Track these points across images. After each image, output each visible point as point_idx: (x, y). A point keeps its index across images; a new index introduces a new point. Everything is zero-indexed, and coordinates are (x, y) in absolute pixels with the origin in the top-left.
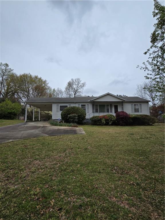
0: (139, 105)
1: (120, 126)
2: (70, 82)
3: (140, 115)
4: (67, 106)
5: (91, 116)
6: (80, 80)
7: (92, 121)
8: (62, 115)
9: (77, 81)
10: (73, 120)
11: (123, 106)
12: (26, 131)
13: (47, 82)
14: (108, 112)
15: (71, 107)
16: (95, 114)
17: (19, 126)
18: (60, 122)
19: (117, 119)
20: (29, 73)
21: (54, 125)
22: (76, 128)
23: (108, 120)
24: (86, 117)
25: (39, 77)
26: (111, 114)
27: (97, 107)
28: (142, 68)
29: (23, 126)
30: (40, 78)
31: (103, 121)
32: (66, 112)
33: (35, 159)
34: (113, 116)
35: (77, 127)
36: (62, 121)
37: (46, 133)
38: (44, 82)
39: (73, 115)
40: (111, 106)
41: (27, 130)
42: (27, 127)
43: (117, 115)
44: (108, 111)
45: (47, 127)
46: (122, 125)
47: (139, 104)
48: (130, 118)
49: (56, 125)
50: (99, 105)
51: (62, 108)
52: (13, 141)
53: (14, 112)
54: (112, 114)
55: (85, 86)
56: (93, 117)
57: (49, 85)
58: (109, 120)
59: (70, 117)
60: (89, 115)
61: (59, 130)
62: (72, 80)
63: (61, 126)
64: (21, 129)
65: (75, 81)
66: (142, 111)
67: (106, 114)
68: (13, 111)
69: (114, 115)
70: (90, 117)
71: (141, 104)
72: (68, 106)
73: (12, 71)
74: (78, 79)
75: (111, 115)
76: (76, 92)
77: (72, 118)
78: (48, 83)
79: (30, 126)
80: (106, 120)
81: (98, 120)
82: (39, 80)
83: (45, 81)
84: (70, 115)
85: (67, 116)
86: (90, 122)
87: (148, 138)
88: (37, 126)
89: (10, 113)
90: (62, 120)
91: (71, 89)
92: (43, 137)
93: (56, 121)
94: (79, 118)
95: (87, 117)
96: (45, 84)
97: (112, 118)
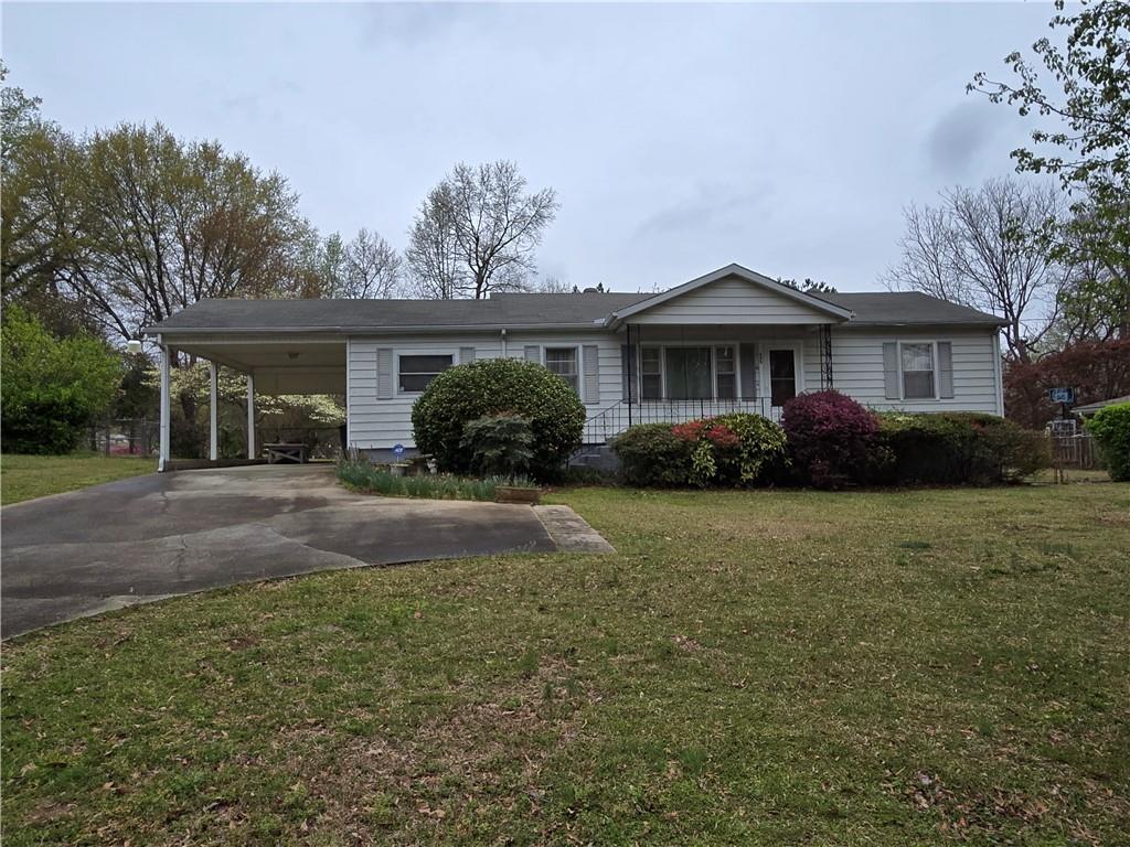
0: (935, 347)
1: (814, 495)
2: (445, 189)
3: (946, 418)
4: (449, 358)
5: (618, 426)
6: (516, 178)
7: (630, 458)
8: (418, 420)
9: (494, 182)
10: (505, 454)
11: (829, 355)
12: (200, 535)
13: (287, 193)
14: (733, 397)
15: (483, 366)
16: (645, 413)
17: (128, 498)
18: (406, 471)
19: (790, 447)
20: (159, 128)
21: (370, 493)
22: (528, 507)
23: (733, 451)
24: (585, 431)
25: (228, 153)
26: (751, 411)
27: (656, 365)
28: (1006, 95)
29: (157, 496)
30: (232, 157)
31: (704, 459)
32: (451, 401)
33: (356, 733)
34: (767, 423)
35: (535, 501)
36: (420, 464)
37: (340, 548)
38: (266, 189)
39: (500, 417)
40: (749, 354)
41: (198, 529)
42: (187, 504)
43: (788, 420)
44: (727, 393)
45: (323, 502)
46: (825, 486)
47: (935, 343)
48: (877, 434)
49: (384, 489)
50: (668, 350)
51: (413, 373)
52: (136, 608)
53: (71, 402)
54: (759, 412)
55: (552, 218)
56: (635, 434)
57: (300, 212)
58: (739, 452)
59: (479, 437)
60: (600, 422)
61: (415, 522)
62: (461, 173)
63: (424, 492)
64: (154, 522)
65: (483, 182)
66: (956, 391)
67: (715, 413)
68: (66, 393)
69: (767, 415)
70: (609, 432)
71: (949, 343)
72: (456, 362)
73: (30, 112)
74: (504, 171)
75: (753, 419)
76: (485, 259)
77: (495, 442)
78: (295, 199)
79: (207, 499)
80: (719, 452)
81: (669, 454)
82: (229, 178)
83: (274, 184)
84: (477, 417)
85: (458, 427)
86: (613, 463)
87: (1034, 570)
88: (253, 499)
89: (48, 410)
90: (418, 455)
91: (451, 241)
92: (331, 573)
93: (376, 458)
94: (541, 440)
95: (592, 433)
96: (270, 203)
97: (759, 439)
